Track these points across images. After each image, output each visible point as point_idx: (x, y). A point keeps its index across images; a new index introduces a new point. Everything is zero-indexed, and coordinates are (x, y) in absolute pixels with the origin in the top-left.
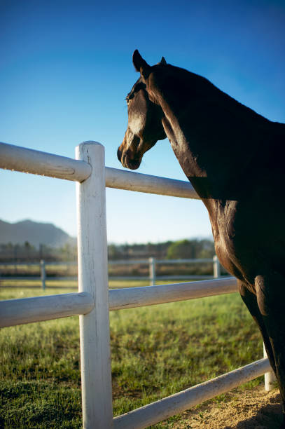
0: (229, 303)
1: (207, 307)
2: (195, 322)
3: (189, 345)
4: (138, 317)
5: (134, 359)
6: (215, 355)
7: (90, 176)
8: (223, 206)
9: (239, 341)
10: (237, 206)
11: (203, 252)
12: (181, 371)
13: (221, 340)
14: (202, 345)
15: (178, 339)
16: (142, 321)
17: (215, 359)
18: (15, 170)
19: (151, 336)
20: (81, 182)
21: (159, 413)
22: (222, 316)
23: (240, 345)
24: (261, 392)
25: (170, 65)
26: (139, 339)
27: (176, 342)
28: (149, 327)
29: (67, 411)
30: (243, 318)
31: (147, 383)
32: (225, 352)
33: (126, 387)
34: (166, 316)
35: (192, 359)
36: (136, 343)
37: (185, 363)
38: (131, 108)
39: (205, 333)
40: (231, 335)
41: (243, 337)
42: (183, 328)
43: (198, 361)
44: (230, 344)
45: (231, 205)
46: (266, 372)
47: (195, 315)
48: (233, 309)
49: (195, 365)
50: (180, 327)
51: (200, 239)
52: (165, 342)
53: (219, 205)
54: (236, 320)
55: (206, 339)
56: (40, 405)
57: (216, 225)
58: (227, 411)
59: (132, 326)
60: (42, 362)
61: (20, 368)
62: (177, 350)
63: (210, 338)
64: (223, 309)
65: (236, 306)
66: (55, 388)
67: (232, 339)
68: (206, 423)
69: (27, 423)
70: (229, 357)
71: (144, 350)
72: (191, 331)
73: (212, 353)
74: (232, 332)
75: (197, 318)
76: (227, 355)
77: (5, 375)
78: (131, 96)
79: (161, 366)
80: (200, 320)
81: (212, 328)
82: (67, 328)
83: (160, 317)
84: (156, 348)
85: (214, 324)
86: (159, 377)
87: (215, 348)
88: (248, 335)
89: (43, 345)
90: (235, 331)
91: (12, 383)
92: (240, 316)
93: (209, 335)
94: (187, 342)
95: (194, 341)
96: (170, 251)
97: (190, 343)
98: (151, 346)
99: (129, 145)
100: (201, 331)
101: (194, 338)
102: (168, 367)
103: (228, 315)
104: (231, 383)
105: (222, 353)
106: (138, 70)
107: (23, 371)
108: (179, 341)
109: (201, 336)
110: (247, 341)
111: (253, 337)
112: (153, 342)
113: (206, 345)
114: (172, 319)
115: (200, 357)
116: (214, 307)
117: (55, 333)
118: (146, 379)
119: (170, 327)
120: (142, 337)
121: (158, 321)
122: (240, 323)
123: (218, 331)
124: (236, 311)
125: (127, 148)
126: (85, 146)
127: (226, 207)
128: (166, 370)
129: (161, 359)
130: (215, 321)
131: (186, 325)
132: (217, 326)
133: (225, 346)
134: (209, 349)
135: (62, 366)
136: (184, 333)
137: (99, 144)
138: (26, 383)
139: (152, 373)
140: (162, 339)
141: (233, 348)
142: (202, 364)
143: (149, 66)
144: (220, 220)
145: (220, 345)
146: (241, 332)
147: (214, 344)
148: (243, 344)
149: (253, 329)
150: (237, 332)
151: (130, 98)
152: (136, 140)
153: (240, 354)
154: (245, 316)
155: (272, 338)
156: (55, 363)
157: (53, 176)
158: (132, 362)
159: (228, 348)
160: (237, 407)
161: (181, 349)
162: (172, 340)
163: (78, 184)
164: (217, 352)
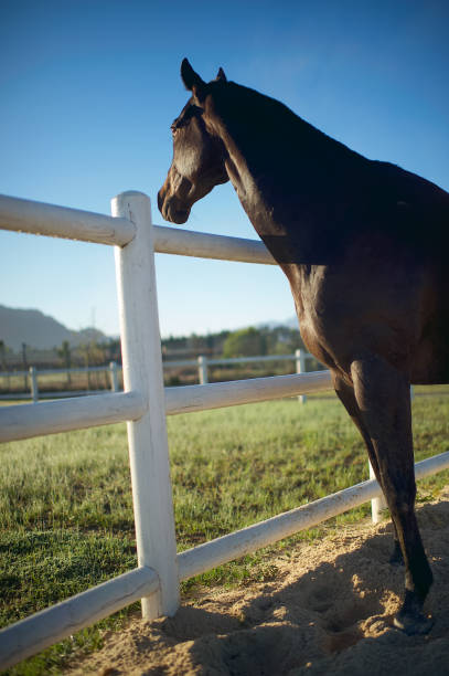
0: (322, 418)
1: (288, 424)
2: (272, 444)
3: (265, 476)
4: (188, 443)
5: (189, 496)
6: (303, 486)
7: (134, 237)
8: (308, 273)
9: (336, 466)
10: (326, 274)
11: (279, 347)
12: (257, 508)
13: (311, 467)
14: (284, 474)
15: (248, 469)
16: (194, 447)
17: (303, 491)
18: (42, 234)
19: (210, 466)
20: (123, 246)
21: (235, 547)
22: (311, 436)
23: (338, 472)
24: (367, 525)
25: (232, 83)
26: (193, 470)
27: (246, 472)
28: (204, 455)
29: (103, 564)
30: (341, 436)
31: (210, 525)
32: (317, 481)
33: (181, 531)
34: (228, 439)
35: (271, 493)
36: (189, 477)
37: (261, 497)
38: (178, 140)
39: (287, 458)
40: (324, 461)
41: (342, 462)
42: (256, 453)
43: (280, 495)
44: (323, 471)
45: (318, 272)
46: (373, 497)
47: (271, 435)
48: (327, 425)
49: (276, 498)
50: (251, 452)
51: (272, 327)
52: (231, 473)
53: (303, 273)
54: (331, 440)
55: (289, 467)
56: (66, 558)
57: (300, 299)
58: (322, 548)
59: (180, 455)
60: (56, 508)
61: (26, 516)
62: (248, 482)
63: (294, 465)
64: (312, 426)
65: (331, 421)
66: (82, 538)
67: (327, 465)
68: (295, 562)
69: (52, 581)
70: (323, 487)
71: (202, 484)
72: (267, 456)
73: (299, 484)
74: (327, 456)
75: (275, 440)
76: (320, 484)
77: (6, 526)
78: (179, 124)
79: (227, 502)
80: (279, 442)
81: (298, 452)
82: (85, 462)
83: (221, 442)
84: (218, 481)
85: (300, 446)
86: (225, 516)
87: (302, 477)
88: (349, 459)
89: (54, 486)
90: (329, 455)
91: (20, 534)
92: (338, 434)
93: (292, 461)
94: (263, 471)
95: (273, 470)
96: (227, 346)
97: (267, 472)
98: (210, 479)
99: (174, 189)
100: (281, 456)
101: (272, 466)
102: (238, 504)
103: (320, 434)
104: (326, 511)
105: (313, 482)
106: (189, 87)
107: (31, 520)
108: (251, 471)
109: (283, 463)
110: (347, 467)
111: (356, 461)
112: (213, 474)
113: (290, 474)
114: (237, 443)
115: (281, 490)
116: (298, 425)
117: (69, 469)
118: (208, 519)
119: (235, 453)
120: (196, 468)
121: (217, 446)
122: (336, 443)
123: (306, 454)
124: (331, 427)
125: (172, 194)
126: (125, 198)
127: (311, 276)
128: (235, 508)
129: (227, 495)
130: (301, 443)
131: (259, 450)
132: (305, 449)
133: (317, 474)
134: (294, 478)
135: (87, 510)
136: (257, 460)
137: (143, 194)
138: (39, 533)
139: (216, 512)
140: (226, 469)
141: (328, 477)
142: (285, 497)
143: (203, 83)
144: (305, 292)
145: (310, 473)
146: (339, 455)
147: (301, 473)
148: (342, 471)
149: (356, 450)
150: (333, 456)
151: (178, 127)
152: (185, 184)
153: (338, 483)
154: (344, 434)
155: (375, 439)
156: (75, 508)
157: (86, 240)
158: (187, 500)
159: (321, 476)
160: (336, 541)
161: (254, 480)
162: (240, 470)
163: (117, 249)
164: (305, 482)
